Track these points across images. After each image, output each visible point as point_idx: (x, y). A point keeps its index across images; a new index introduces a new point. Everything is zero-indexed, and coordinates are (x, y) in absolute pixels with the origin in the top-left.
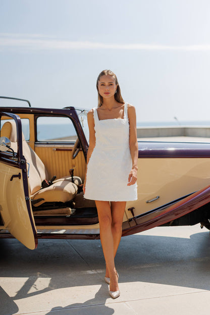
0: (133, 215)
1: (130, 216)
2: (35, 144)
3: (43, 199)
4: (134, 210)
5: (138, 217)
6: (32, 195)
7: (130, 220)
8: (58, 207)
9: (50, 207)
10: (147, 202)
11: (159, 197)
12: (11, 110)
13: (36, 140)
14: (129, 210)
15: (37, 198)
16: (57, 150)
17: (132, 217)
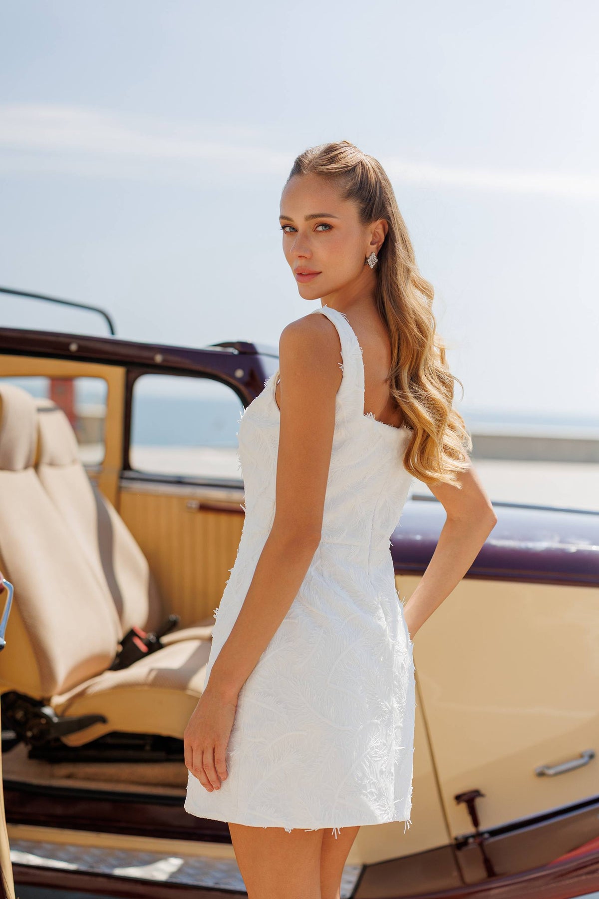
0: (476, 822)
1: (462, 827)
2: (121, 477)
3: (102, 719)
4: (479, 802)
5: (494, 833)
6: (61, 693)
7: (460, 844)
8: (162, 754)
9: (131, 753)
10: (541, 774)
11: (592, 756)
12: (74, 347)
13: (126, 465)
14: (459, 798)
15: (78, 711)
16: (205, 508)
17: (470, 829)
